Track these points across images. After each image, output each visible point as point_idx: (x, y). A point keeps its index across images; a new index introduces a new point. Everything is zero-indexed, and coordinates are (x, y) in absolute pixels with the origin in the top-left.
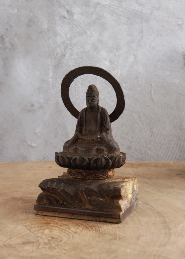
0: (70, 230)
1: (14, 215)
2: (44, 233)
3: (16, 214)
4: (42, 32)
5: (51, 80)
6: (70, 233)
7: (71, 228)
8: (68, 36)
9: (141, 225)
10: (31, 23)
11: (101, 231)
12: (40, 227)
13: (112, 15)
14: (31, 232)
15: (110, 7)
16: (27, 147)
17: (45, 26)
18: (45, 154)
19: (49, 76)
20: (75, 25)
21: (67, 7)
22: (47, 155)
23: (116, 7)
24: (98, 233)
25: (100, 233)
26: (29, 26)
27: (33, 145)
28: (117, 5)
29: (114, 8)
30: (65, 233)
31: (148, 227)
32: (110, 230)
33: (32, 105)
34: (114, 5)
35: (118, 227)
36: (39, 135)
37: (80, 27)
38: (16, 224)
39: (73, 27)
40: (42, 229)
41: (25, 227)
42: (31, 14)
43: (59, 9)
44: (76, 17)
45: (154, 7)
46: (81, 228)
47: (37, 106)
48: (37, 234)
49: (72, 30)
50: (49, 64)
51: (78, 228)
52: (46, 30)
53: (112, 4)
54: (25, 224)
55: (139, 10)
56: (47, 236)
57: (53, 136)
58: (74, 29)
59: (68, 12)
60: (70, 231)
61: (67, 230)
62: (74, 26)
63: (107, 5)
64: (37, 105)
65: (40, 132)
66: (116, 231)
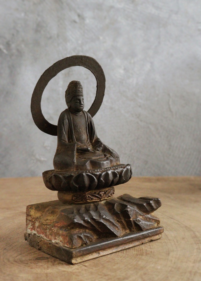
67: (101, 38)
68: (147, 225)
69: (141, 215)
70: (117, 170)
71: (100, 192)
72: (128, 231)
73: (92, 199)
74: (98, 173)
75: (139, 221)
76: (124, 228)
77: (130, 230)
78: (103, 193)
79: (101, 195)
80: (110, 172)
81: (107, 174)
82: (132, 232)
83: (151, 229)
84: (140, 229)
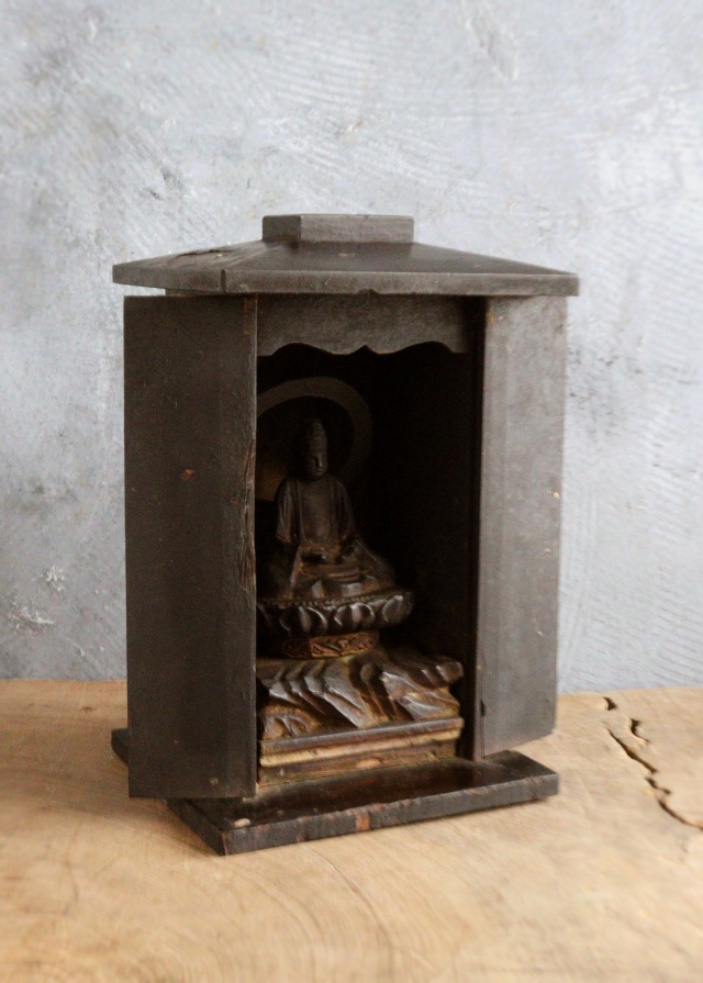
4: (77, 243)
5: (104, 405)
10: (41, 210)
13: (317, 192)
15: (310, 161)
16: (18, 626)
17: (88, 224)
18: (79, 652)
19: (98, 392)
20: (190, 221)
21: (166, 160)
22: (83, 653)
23: (330, 164)
26: (34, 221)
27: (40, 620)
28: (333, 156)
29: (322, 166)
33: (40, 490)
34: (323, 157)
36: (59, 589)
37: (207, 228)
39: (182, 228)
42: (43, 183)
43: (137, 167)
44: (192, 193)
45: (458, 168)
47: (54, 493)
49: (180, 239)
50: (100, 351)
52: (92, 238)
53: (318, 154)
55: (409, 175)
57: (104, 592)
58: (185, 236)
59: (166, 176)
62: (187, 226)
63: (301, 156)
64: (53, 491)
65: (63, 578)
68: (425, 711)
69: (414, 691)
70: (371, 603)
71: (339, 639)
72: (385, 719)
73: (322, 652)
74: (329, 608)
75: (408, 702)
76: (376, 711)
77: (391, 718)
78: (346, 641)
79: (340, 646)
80: (354, 607)
81: (348, 611)
82: (392, 722)
83: (433, 719)
84: (408, 716)
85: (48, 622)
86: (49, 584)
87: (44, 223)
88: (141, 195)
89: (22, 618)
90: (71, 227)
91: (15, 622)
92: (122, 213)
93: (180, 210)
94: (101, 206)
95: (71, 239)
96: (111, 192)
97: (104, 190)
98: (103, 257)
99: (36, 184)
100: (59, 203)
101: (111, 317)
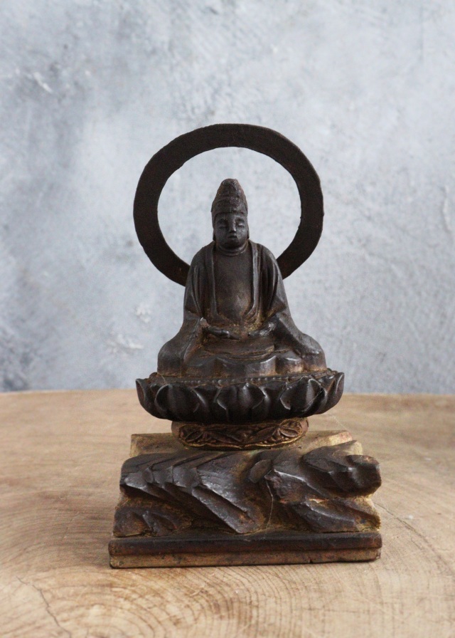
0: (164, 610)
1: (25, 549)
2: (84, 620)
3: (30, 549)
4: (154, 52)
6: (159, 622)
7: (168, 606)
8: (223, 61)
9: (382, 603)
10: (126, 27)
11: (253, 622)
12: (79, 598)
14: (49, 612)
16: (115, 351)
17: (162, 36)
20: (241, 30)
24: (243, 627)
25: (250, 626)
26: (121, 36)
27: (132, 346)
30: (145, 621)
31: (402, 613)
32: (284, 619)
33: (130, 243)
35: (310, 609)
36: (146, 321)
37: (255, 35)
38: (18, 583)
39: (235, 36)
40: (83, 606)
41: (37, 594)
42: (127, 6)
44: (242, 9)
46: (199, 608)
48: (65, 621)
49: (234, 45)
51: (188, 606)
52: (166, 47)
54: (41, 585)
56: (91, 631)
58: (238, 43)
60: (163, 617)
61: (156, 610)
62: (239, 34)
65: (149, 312)
66: (299, 623)
67: (276, 50)
85: (139, 346)
86: (138, 317)
87: (128, 37)
88: (203, 12)
89: (118, 344)
90: (149, 39)
91: (113, 347)
92: (188, 27)
93: (234, 22)
94: (173, 22)
95: (149, 48)
96: (179, 11)
97: (174, 10)
98: (174, 62)
99: (122, 8)
100: (140, 21)
101: (182, 108)
